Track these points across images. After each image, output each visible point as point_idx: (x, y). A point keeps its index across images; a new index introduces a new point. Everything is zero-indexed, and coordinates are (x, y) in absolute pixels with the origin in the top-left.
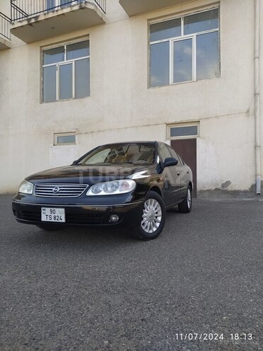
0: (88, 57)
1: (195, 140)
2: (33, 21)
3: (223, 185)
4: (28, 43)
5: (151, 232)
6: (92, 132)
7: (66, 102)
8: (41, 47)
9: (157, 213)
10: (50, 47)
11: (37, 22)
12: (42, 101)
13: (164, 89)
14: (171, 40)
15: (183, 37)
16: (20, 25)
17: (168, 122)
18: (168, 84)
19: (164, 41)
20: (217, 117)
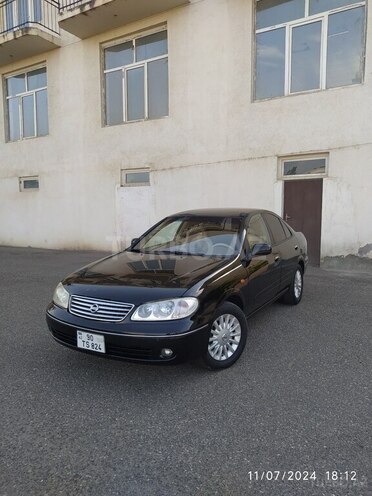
0: (165, 56)
1: (320, 181)
2: (87, 8)
3: (361, 251)
4: (83, 38)
5: (224, 358)
6: (171, 168)
7: (137, 124)
8: (101, 43)
9: (234, 331)
10: (112, 43)
11: (93, 9)
12: (105, 123)
13: (276, 102)
14: (289, 26)
15: (307, 19)
16: (70, 14)
17: (281, 154)
18: (281, 94)
19: (277, 26)
20: (356, 146)
